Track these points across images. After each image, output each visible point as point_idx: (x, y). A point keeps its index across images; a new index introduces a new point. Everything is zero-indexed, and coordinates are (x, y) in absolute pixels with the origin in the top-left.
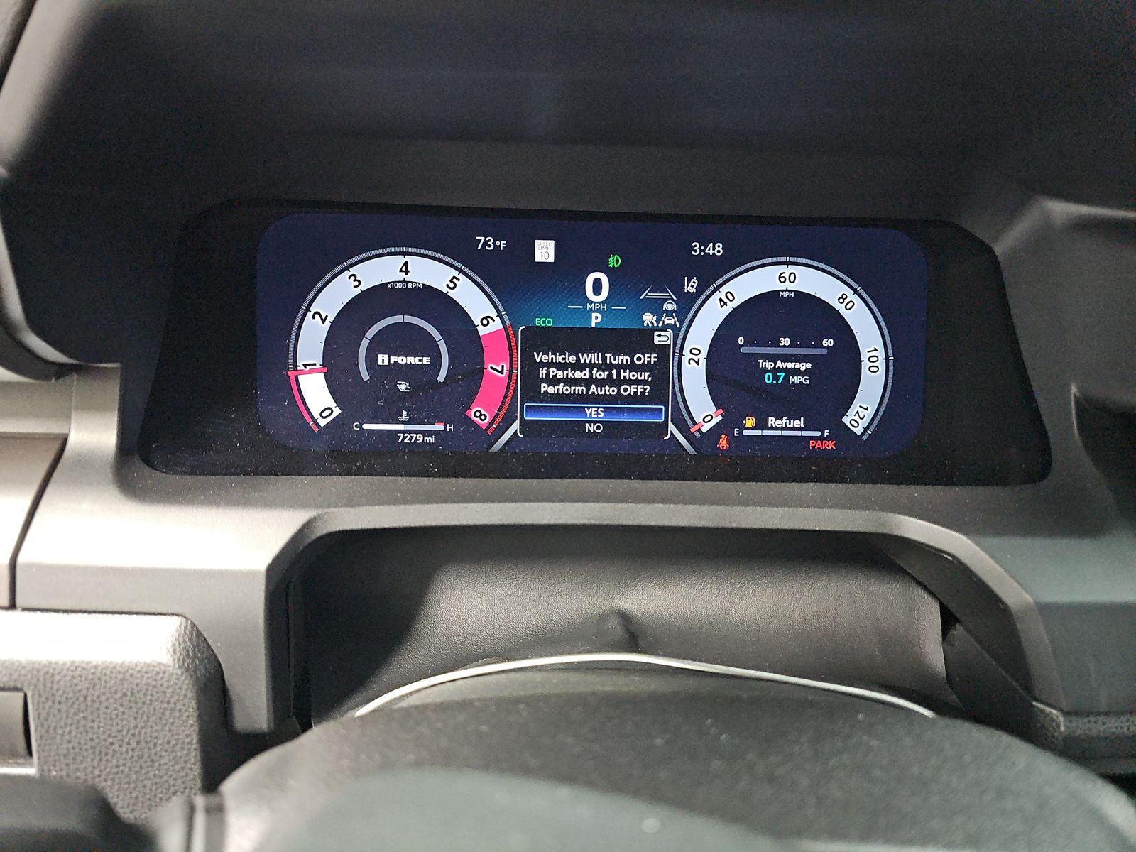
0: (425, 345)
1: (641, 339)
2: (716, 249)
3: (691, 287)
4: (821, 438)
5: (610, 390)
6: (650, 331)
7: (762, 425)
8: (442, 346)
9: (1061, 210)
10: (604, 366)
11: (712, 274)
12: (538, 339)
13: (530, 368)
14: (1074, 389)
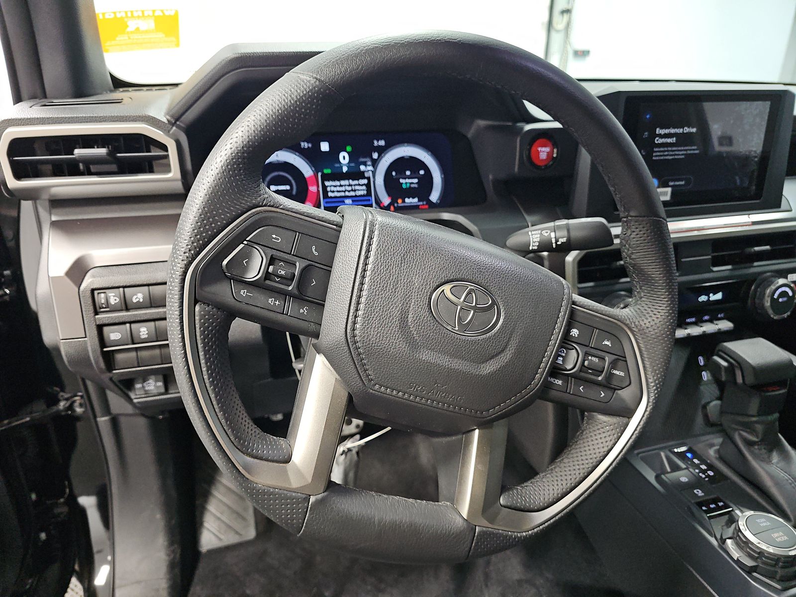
0: (287, 182)
1: (361, 175)
2: (382, 143)
3: (375, 156)
4: (423, 205)
5: (352, 194)
6: (363, 172)
7: (404, 201)
8: (293, 182)
9: (482, 123)
10: (350, 185)
11: (382, 151)
12: (325, 178)
13: (325, 188)
14: (491, 177)
